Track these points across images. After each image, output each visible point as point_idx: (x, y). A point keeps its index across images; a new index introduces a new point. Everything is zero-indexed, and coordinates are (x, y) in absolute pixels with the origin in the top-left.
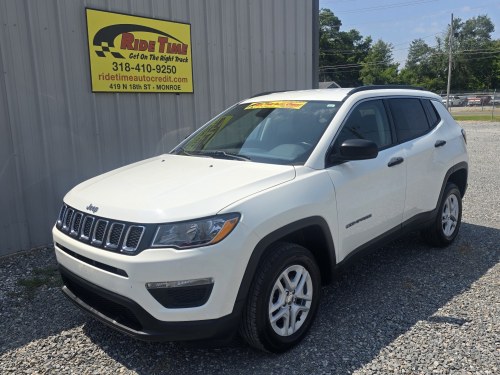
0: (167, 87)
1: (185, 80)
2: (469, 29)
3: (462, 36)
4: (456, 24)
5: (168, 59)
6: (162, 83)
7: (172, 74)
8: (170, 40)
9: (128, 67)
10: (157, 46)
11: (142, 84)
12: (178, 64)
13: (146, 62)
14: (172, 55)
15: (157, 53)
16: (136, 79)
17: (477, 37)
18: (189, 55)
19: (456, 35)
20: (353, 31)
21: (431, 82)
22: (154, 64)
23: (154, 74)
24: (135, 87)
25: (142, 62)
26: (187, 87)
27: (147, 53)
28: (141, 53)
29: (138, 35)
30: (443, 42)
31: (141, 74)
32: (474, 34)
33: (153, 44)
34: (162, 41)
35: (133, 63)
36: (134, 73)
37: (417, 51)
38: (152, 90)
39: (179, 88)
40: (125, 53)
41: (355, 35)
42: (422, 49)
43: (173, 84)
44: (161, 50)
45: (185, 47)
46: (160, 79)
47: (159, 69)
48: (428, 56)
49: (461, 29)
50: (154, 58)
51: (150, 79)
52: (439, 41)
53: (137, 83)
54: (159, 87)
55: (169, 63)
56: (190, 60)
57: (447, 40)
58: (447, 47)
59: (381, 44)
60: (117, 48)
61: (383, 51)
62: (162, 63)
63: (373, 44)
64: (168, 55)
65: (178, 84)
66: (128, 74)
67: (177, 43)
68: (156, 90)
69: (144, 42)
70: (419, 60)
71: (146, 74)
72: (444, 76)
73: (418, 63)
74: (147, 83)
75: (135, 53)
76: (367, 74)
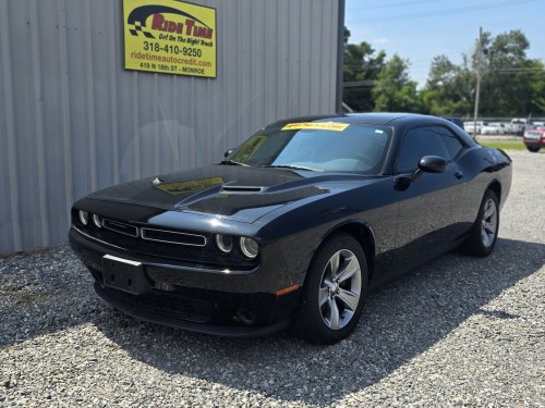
0: (192, 70)
1: (208, 64)
2: (501, 45)
3: (492, 52)
4: (484, 39)
5: (194, 42)
6: (188, 66)
7: (197, 58)
8: (197, 24)
9: (157, 48)
10: (185, 28)
11: (169, 64)
12: (203, 48)
13: (174, 43)
14: (198, 38)
15: (184, 36)
16: (165, 59)
17: (510, 55)
18: (213, 40)
19: (486, 52)
20: (364, 44)
21: (456, 105)
22: (181, 45)
23: (181, 56)
24: (163, 67)
25: (170, 43)
26: (210, 72)
27: (175, 35)
28: (170, 34)
29: (168, 17)
30: (470, 58)
31: (169, 55)
32: (506, 51)
33: (181, 26)
34: (190, 24)
35: (163, 44)
36: (162, 53)
37: (439, 69)
38: (178, 72)
39: (202, 71)
40: (156, 33)
41: (366, 48)
42: (444, 66)
43: (198, 67)
44: (188, 33)
45: (211, 31)
46: (186, 61)
47: (185, 51)
48: (452, 75)
49: (490, 45)
50: (181, 40)
51: (177, 61)
52: (465, 59)
53: (165, 64)
54: (185, 69)
55: (195, 46)
56: (214, 45)
57: (474, 57)
58: (475, 65)
59: (397, 59)
60: (148, 28)
61: (398, 67)
62: (188, 45)
63: (387, 60)
64: (194, 38)
65: (201, 68)
66: (157, 54)
67: (203, 26)
68: (181, 72)
69: (172, 23)
70: (442, 80)
71: (174, 56)
72: (471, 99)
73: (440, 83)
74: (174, 64)
75: (165, 33)
76: (380, 93)
